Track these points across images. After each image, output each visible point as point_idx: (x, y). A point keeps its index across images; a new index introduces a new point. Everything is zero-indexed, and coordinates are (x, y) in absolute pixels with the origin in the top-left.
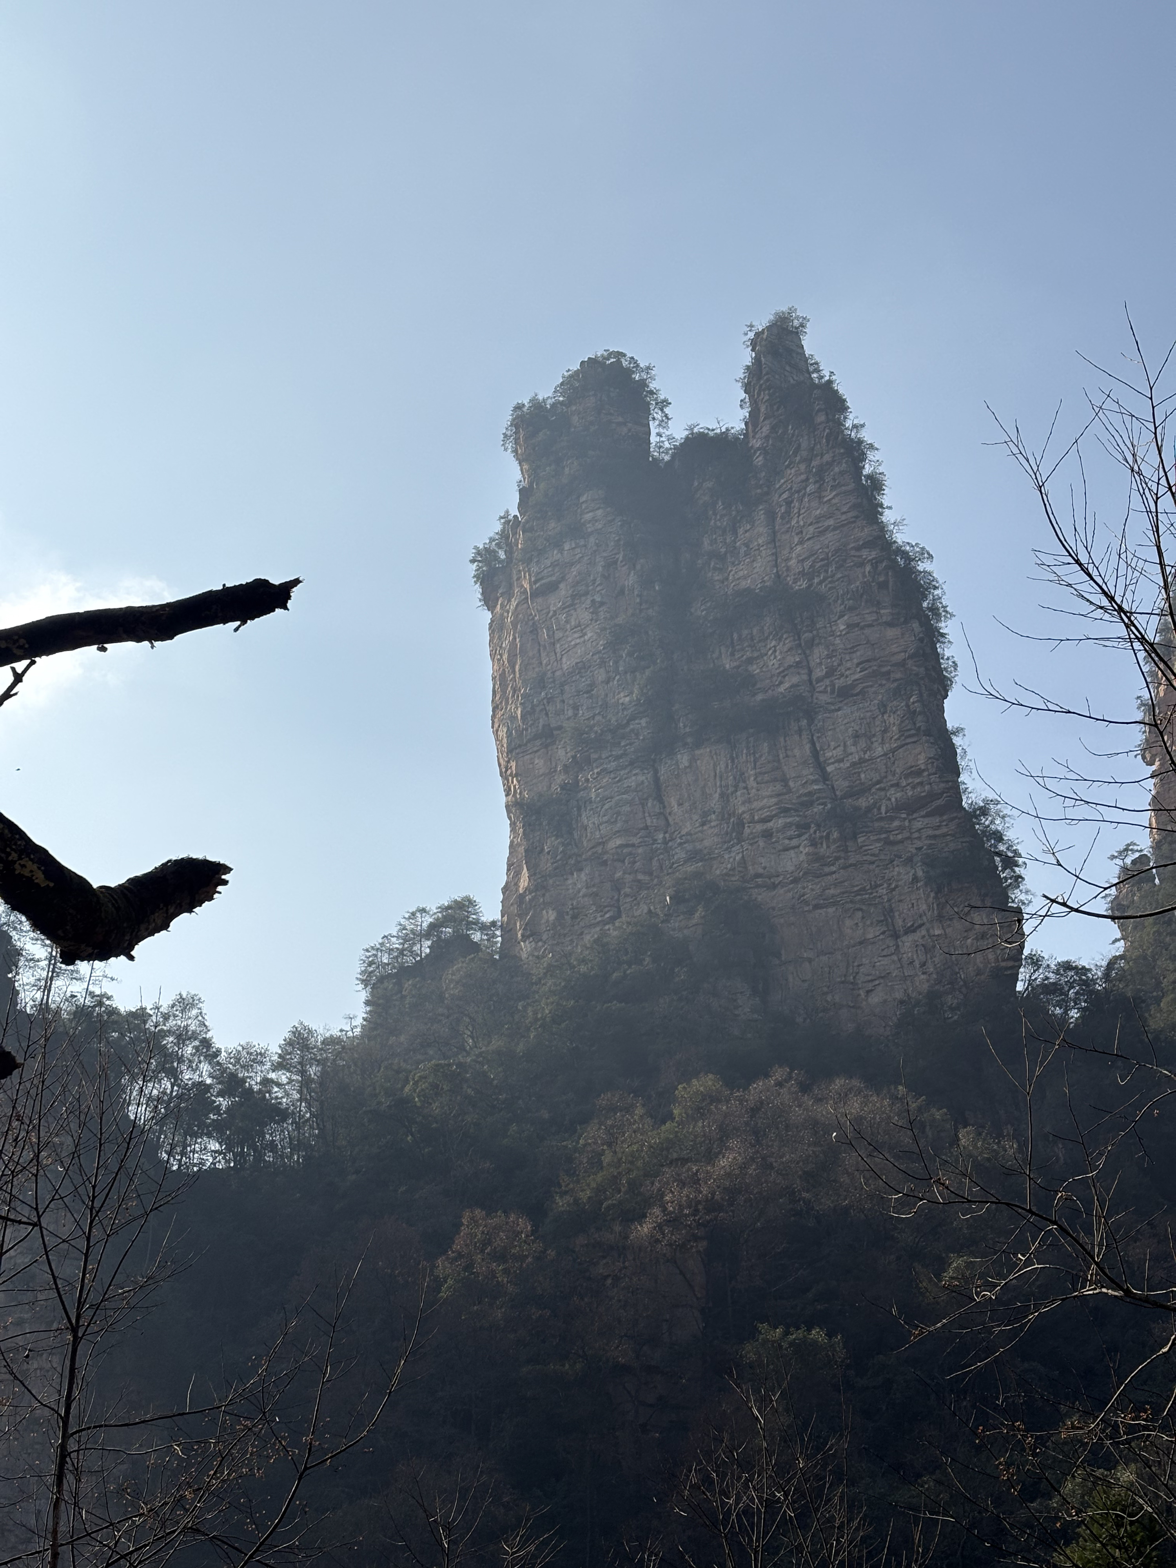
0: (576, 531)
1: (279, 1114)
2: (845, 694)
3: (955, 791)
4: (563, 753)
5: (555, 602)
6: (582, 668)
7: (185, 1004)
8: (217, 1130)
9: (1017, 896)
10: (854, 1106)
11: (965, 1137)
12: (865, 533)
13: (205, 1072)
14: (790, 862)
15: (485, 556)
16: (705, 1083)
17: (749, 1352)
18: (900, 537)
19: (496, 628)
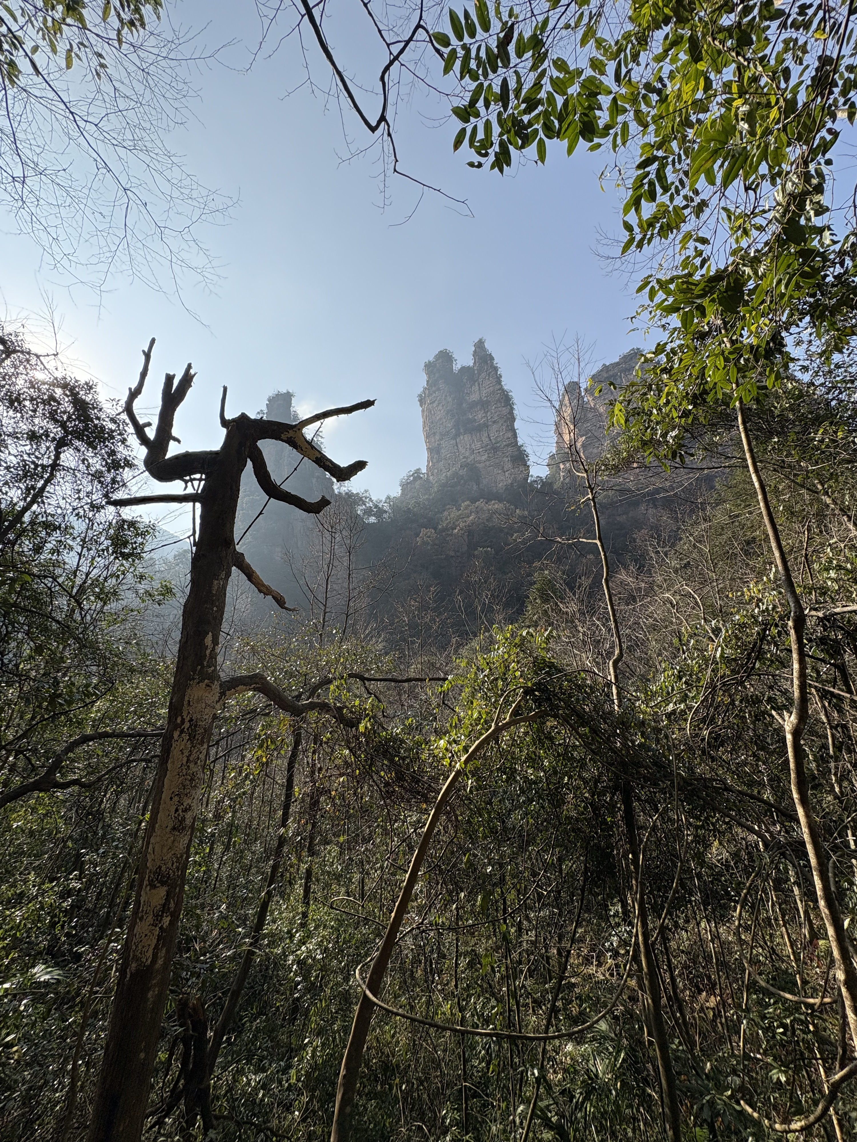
0: (439, 389)
1: (386, 512)
2: (494, 422)
3: (516, 442)
4: (437, 437)
5: (435, 405)
6: (440, 419)
7: (366, 491)
8: (374, 515)
9: (528, 463)
10: (496, 506)
11: (518, 511)
12: (498, 387)
13: (371, 504)
14: (483, 458)
15: (420, 396)
16: (468, 503)
17: (476, 552)
18: (505, 388)
19: (423, 411)
